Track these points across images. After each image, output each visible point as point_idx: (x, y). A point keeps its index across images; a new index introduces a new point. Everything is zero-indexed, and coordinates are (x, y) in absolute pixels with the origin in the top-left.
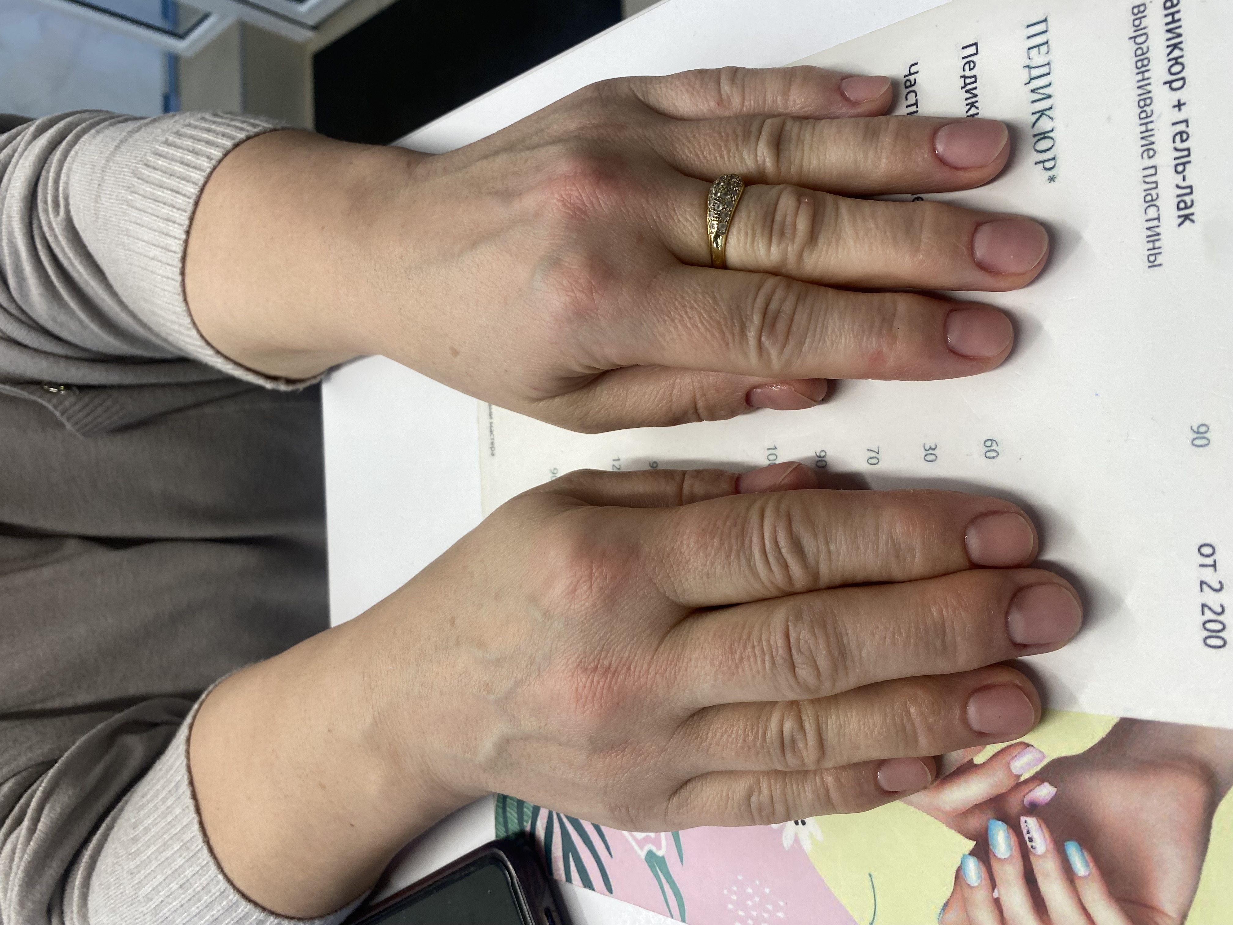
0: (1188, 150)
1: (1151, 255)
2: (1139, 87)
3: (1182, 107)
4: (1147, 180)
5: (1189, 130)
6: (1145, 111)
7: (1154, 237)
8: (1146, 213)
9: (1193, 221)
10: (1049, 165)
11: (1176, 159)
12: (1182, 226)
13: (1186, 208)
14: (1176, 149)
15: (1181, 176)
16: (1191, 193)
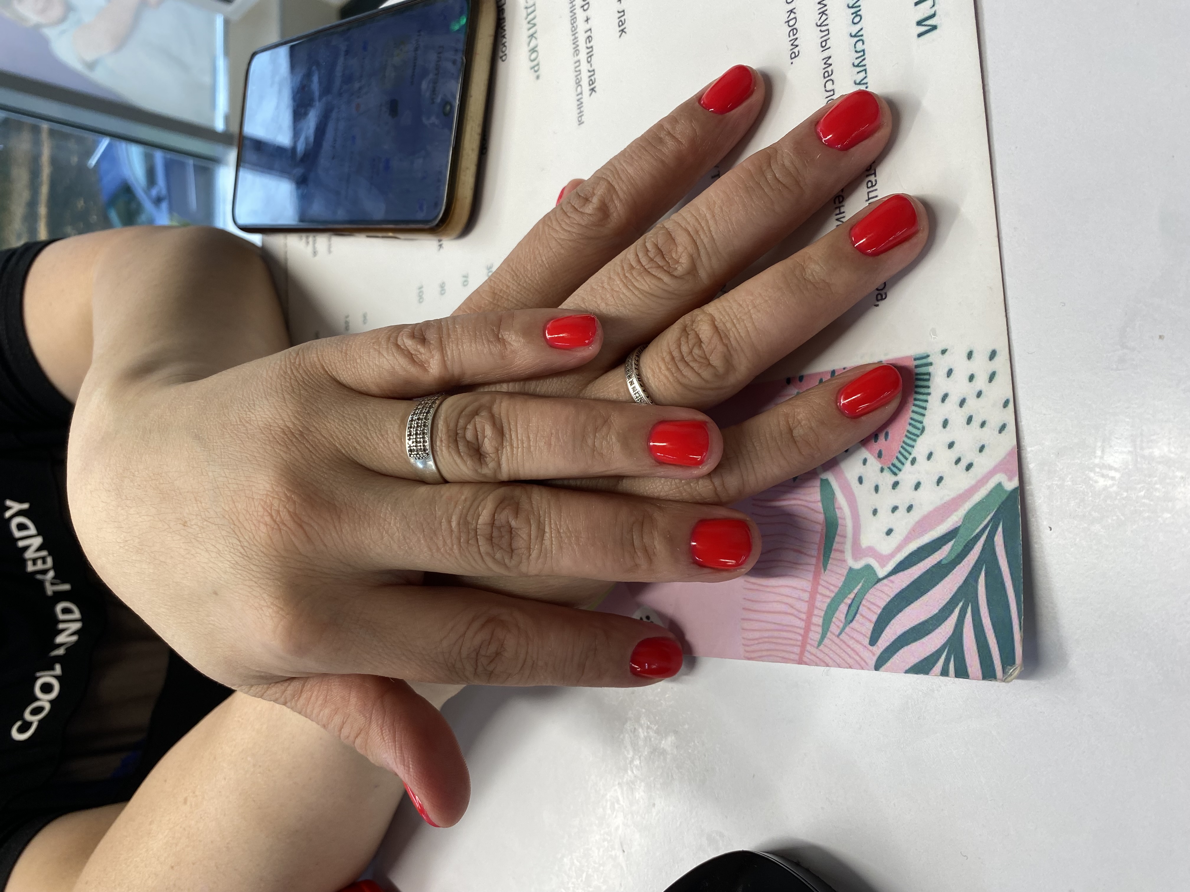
0: (592, 47)
1: (579, 117)
2: (571, 12)
3: (589, 21)
4: (577, 69)
5: (592, 35)
6: (574, 27)
7: (580, 105)
8: (577, 90)
9: (595, 91)
10: (536, 68)
11: (588, 53)
12: (592, 96)
13: (593, 83)
14: (588, 48)
15: (589, 65)
16: (594, 74)
